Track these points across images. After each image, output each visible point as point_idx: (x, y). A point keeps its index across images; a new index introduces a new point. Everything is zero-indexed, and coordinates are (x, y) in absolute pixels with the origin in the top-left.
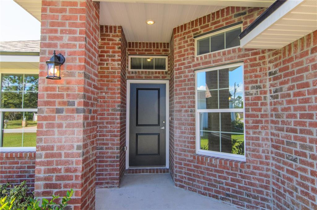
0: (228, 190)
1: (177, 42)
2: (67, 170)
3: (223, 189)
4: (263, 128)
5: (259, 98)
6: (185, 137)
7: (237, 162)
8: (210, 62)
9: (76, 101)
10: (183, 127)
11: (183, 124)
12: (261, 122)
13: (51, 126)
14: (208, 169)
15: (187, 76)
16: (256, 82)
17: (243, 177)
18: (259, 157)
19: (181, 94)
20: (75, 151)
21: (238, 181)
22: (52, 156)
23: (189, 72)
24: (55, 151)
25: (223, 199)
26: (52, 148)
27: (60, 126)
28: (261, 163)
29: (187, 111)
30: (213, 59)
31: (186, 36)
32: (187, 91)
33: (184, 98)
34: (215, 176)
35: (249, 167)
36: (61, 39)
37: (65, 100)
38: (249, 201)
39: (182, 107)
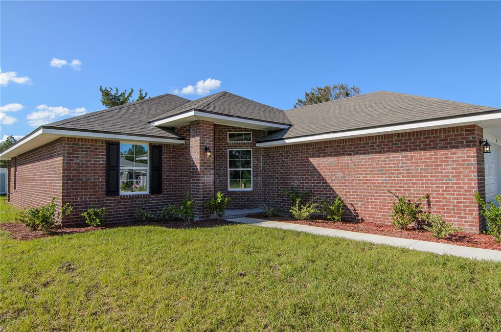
0: (245, 203)
1: (217, 132)
2: (209, 191)
3: (243, 204)
4: (259, 176)
5: (258, 164)
6: (222, 183)
7: (249, 191)
8: (237, 146)
9: (212, 165)
10: (221, 178)
11: (221, 176)
12: (258, 174)
13: (204, 174)
14: (235, 197)
15: (224, 151)
16: (257, 158)
17: (251, 197)
18: (258, 187)
19: (220, 160)
20: (212, 184)
21: (250, 199)
22: (205, 186)
23: (225, 149)
24: (206, 184)
25: (243, 208)
26: (205, 183)
27: (207, 174)
28: (259, 189)
29: (223, 170)
30: (238, 145)
31: (223, 130)
32: (223, 159)
33: (222, 162)
34: (239, 199)
35: (254, 192)
36: (206, 141)
37: (208, 164)
38: (254, 206)
39: (221, 167)
